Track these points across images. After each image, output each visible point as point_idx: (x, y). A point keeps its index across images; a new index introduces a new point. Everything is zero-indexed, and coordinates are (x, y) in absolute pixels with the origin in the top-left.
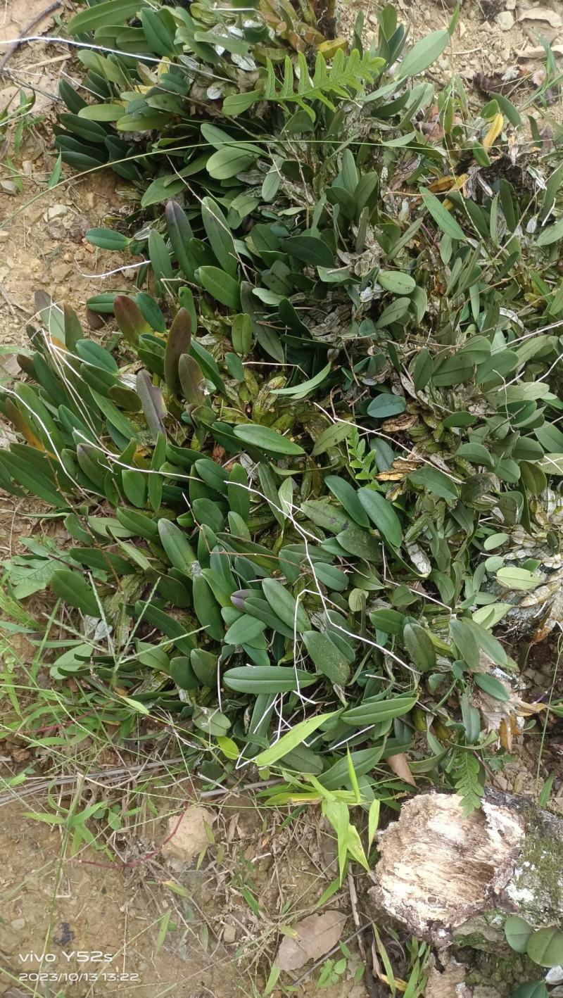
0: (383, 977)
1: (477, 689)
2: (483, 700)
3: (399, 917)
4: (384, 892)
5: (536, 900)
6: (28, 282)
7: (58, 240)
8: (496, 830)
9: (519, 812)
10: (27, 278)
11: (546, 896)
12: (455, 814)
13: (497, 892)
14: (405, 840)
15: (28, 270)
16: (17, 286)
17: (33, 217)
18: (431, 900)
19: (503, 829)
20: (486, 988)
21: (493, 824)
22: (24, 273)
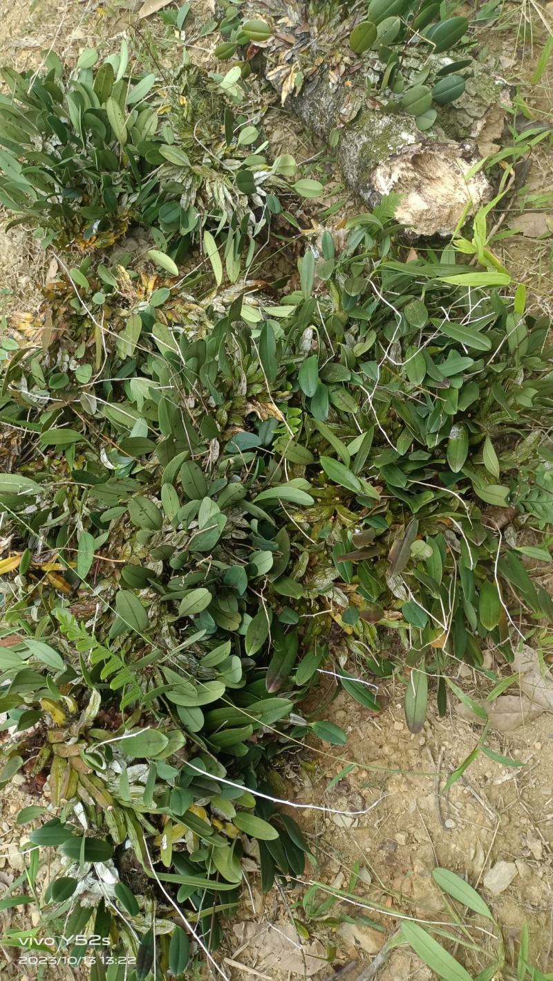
0: (512, 173)
1: (337, 254)
2: (339, 246)
3: (483, 177)
4: (481, 194)
5: (402, 131)
6: (411, 779)
7: (360, 794)
8: (391, 180)
9: (370, 181)
10: (409, 783)
11: (394, 129)
12: (405, 208)
13: (421, 144)
14: (447, 211)
15: (403, 787)
16: (421, 781)
17: (365, 833)
18: (458, 172)
19: (387, 178)
20: (461, 122)
21: (391, 183)
22: (408, 788)
